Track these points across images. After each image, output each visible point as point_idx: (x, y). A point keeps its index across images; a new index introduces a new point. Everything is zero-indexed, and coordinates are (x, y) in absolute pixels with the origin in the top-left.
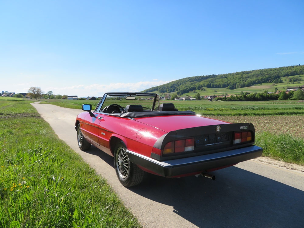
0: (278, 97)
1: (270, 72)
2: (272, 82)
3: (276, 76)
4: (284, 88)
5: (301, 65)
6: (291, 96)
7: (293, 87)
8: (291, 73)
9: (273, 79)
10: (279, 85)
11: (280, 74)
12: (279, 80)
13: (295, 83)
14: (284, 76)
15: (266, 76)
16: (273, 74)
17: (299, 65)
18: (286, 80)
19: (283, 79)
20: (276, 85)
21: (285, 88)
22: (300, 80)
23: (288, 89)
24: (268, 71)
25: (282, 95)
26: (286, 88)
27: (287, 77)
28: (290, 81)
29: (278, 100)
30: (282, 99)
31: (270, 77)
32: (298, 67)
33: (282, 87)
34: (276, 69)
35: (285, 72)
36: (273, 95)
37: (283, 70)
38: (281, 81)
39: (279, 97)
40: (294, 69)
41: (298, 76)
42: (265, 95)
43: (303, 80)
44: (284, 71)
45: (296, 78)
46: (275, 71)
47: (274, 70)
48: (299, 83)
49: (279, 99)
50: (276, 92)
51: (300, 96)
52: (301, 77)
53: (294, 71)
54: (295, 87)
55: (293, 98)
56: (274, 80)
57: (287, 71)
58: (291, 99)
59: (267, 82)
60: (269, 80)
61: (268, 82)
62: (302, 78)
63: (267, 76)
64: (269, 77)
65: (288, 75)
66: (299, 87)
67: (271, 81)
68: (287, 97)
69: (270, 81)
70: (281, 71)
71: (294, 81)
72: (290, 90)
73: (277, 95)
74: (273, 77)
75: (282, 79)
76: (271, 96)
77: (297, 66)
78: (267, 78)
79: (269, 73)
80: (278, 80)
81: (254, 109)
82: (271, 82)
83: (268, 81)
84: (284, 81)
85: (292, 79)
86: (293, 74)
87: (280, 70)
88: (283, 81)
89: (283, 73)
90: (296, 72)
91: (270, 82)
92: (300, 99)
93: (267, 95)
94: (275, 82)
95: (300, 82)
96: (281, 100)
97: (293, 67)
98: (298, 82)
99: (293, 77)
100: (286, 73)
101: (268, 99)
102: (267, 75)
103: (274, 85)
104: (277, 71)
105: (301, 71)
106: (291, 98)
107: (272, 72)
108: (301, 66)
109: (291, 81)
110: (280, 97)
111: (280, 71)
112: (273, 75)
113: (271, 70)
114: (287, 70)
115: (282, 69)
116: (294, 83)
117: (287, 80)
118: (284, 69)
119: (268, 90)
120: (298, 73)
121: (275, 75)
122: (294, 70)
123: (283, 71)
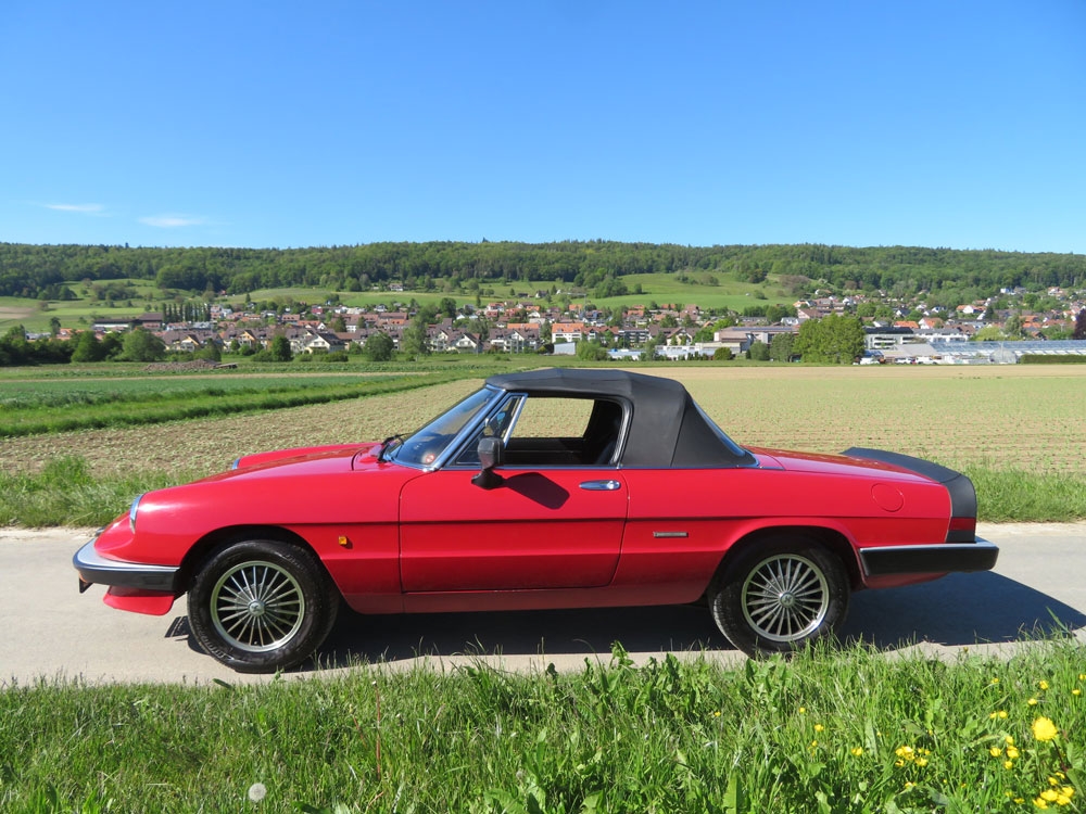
0: (70, 353)
1: (25, 257)
2: (35, 297)
3: (50, 274)
4: (82, 320)
5: (130, 246)
6: (115, 349)
7: (113, 318)
8: (100, 270)
9: (37, 284)
10: (62, 310)
11: (62, 270)
12: (61, 292)
13: (116, 303)
14: (79, 278)
15: (10, 271)
16: (37, 266)
17: (124, 246)
18: (85, 292)
19: (77, 288)
20: (50, 306)
21: (85, 322)
22: (133, 295)
23: (97, 326)
24: (16, 253)
25: (83, 345)
26: (89, 321)
27: (87, 281)
28: (101, 296)
29: (68, 361)
30: (84, 361)
31: (26, 277)
32: (122, 253)
33: (75, 316)
34: (46, 249)
35: (81, 263)
36: (52, 345)
37: (71, 256)
38: (69, 296)
39: (73, 351)
40: (110, 258)
41: (125, 281)
42: (17, 342)
43: (140, 297)
44: (78, 259)
45: (118, 288)
46: (44, 255)
47: (38, 253)
48: (130, 305)
49: (72, 358)
50: (56, 332)
51: (144, 349)
52: (133, 285)
53: (112, 265)
54: (120, 318)
55: (122, 356)
56: (44, 288)
57: (89, 260)
58: (116, 361)
59: (16, 293)
60: (24, 286)
61: (19, 296)
62: (137, 289)
63: (13, 273)
64: (22, 275)
65: (93, 277)
66: (131, 317)
67: (29, 292)
68: (101, 351)
69: (25, 291)
70: (66, 260)
71: (115, 298)
72: (105, 329)
73: (66, 345)
74: (37, 278)
75: (71, 288)
76: (43, 348)
77: (119, 248)
78: (16, 280)
79: (19, 260)
80: (57, 290)
81: (90, 402)
82: (32, 294)
83: (20, 291)
84: (80, 296)
85: (106, 290)
86: (109, 272)
87: (62, 253)
88: (75, 295)
89: (72, 265)
90: (117, 267)
91: (28, 296)
92: (144, 360)
93: (27, 344)
94: (47, 298)
95: (133, 302)
96: (83, 364)
97: (106, 249)
98: (126, 302)
99: (110, 285)
100: (83, 267)
101: (30, 359)
102: (11, 266)
103: (44, 308)
104: (51, 258)
105: (134, 269)
106: (116, 357)
107: (31, 257)
108: (132, 250)
109: (103, 299)
110: (77, 354)
111: (63, 259)
112: (36, 270)
113: (28, 250)
114: (86, 258)
115: (70, 251)
116: (113, 306)
117: (91, 292)
118: (76, 254)
119: (27, 326)
120: (124, 272)
121: (46, 272)
122: (111, 261)
123: (71, 259)
